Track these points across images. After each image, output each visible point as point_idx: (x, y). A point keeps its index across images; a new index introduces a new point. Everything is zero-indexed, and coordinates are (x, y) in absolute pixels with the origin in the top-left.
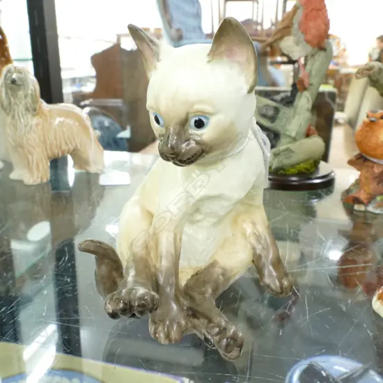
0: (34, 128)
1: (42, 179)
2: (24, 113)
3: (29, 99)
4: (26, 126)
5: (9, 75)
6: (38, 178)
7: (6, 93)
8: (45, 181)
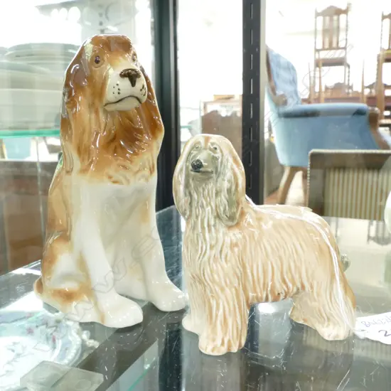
0: (226, 250)
1: (229, 346)
2: (212, 223)
3: (223, 198)
4: (212, 247)
5: (194, 152)
6: (223, 344)
7: (187, 186)
8: (235, 349)
